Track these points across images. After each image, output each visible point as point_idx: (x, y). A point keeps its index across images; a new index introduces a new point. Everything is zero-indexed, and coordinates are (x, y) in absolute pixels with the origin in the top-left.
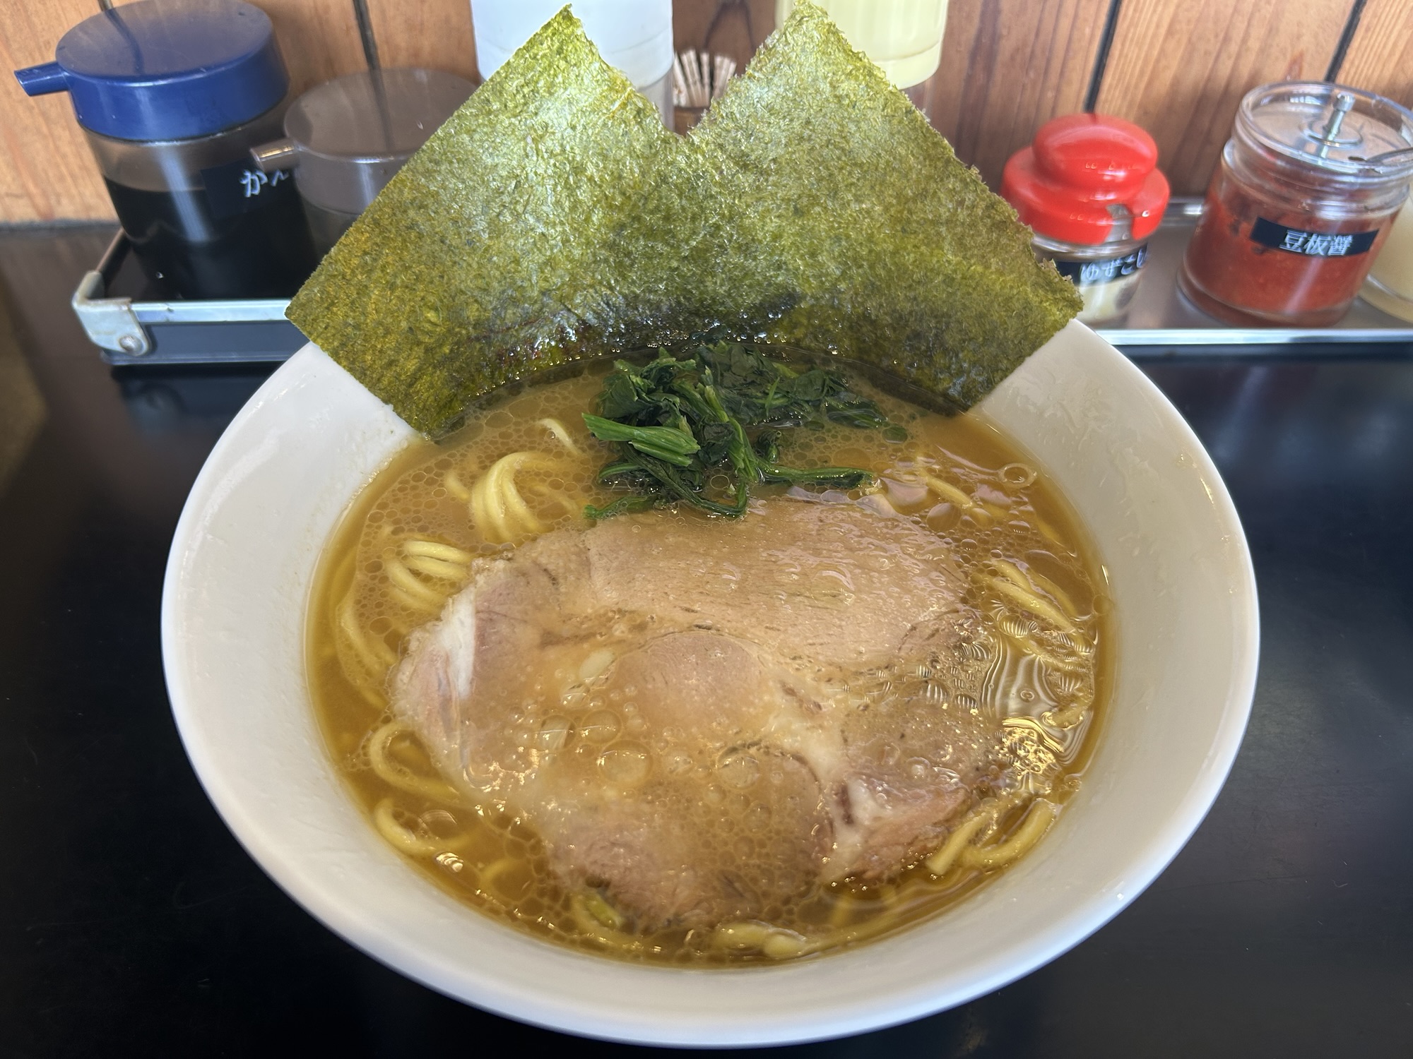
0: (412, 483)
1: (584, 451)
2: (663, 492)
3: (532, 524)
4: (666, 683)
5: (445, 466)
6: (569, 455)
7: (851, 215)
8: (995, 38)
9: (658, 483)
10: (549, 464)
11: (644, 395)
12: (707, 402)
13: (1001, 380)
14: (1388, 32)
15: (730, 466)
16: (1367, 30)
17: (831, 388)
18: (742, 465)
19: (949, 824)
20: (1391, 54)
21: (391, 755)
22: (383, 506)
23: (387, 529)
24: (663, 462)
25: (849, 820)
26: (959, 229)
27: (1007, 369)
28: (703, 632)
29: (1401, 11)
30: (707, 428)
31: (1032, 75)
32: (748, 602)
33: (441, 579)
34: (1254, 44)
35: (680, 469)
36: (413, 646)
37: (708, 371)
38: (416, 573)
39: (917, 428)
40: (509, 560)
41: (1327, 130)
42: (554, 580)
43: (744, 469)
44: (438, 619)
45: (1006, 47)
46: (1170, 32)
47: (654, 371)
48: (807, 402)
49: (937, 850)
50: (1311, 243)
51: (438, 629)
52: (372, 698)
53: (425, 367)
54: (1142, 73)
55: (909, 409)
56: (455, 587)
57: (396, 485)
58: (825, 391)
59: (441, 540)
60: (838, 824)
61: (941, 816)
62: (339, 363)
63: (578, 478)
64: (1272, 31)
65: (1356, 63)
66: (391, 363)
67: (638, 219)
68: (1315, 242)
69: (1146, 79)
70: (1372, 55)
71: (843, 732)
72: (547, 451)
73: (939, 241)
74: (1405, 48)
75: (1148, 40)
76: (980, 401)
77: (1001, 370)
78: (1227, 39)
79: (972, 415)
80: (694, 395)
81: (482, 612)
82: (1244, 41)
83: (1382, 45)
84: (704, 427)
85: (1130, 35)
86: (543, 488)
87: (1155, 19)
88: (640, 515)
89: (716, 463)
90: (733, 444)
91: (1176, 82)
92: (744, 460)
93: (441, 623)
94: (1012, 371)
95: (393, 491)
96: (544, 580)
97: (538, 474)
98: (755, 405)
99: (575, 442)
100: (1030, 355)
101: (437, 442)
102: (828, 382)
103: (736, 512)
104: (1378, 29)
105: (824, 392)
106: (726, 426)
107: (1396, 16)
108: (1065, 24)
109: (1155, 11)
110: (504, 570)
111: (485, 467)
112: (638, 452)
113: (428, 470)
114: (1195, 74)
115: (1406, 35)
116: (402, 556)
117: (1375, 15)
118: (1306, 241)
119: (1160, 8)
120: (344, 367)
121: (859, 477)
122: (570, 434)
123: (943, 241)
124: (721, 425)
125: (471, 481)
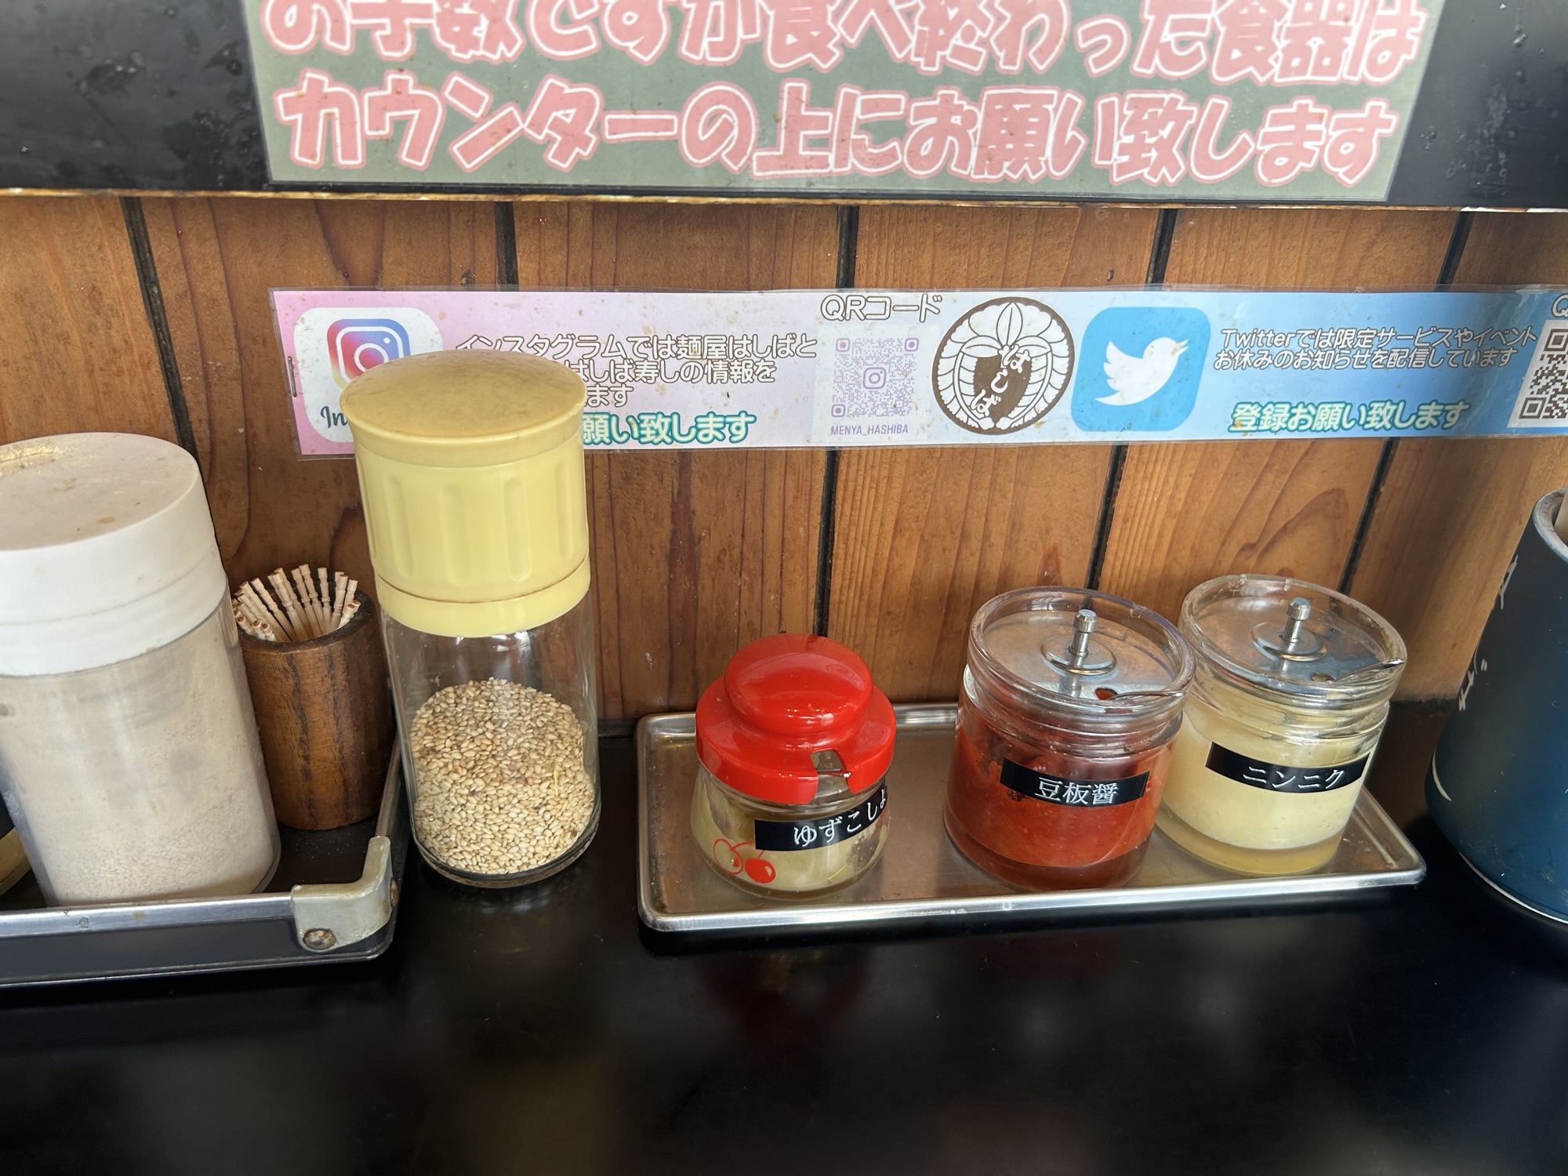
8: (693, 541)
14: (1149, 522)
16: (1125, 521)
20: (1159, 544)
29: (1159, 501)
31: (745, 576)
34: (998, 540)
41: (1073, 651)
45: (708, 551)
46: (897, 530)
50: (1069, 792)
54: (874, 572)
64: (1015, 526)
65: (1121, 555)
68: (1074, 791)
69: (881, 578)
70: (1137, 545)
74: (1173, 537)
75: (874, 539)
78: (964, 536)
82: (986, 537)
83: (1146, 535)
85: (853, 534)
87: (878, 516)
91: (916, 581)
104: (1137, 520)
107: (1155, 505)
108: (773, 524)
109: (875, 508)
114: (938, 569)
115: (1171, 524)
117: (1129, 506)
119: (880, 506)
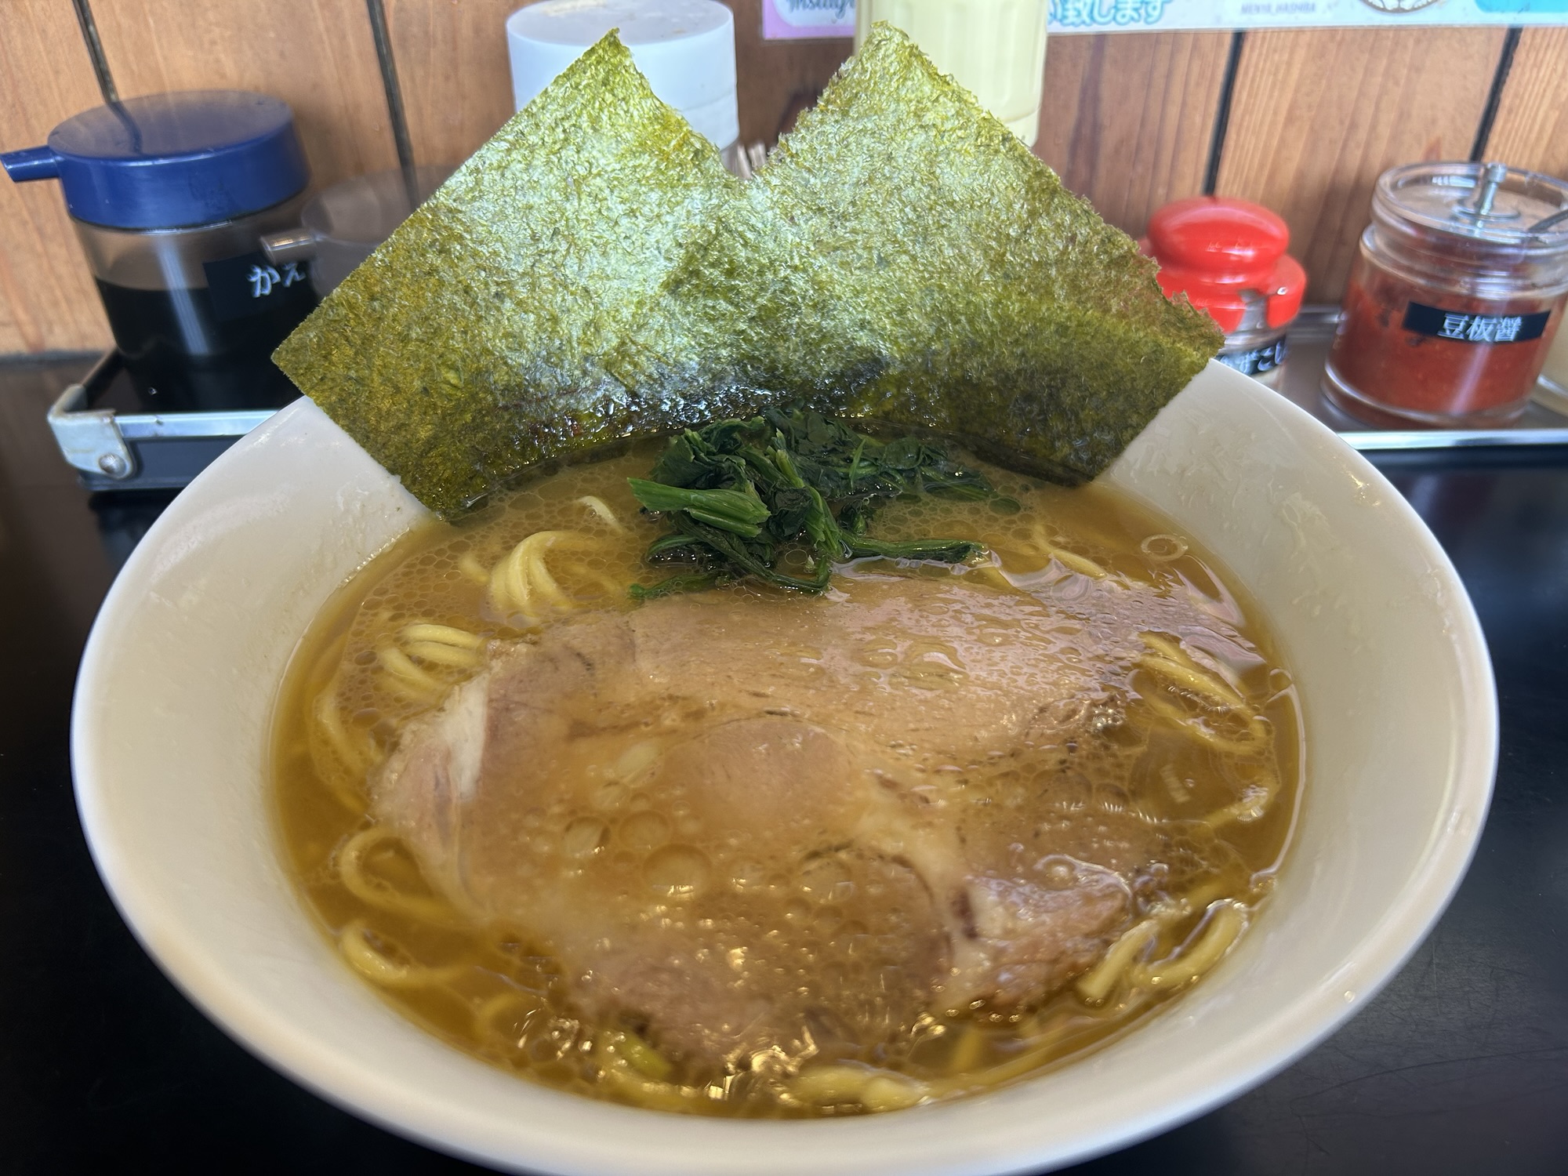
0: (419, 567)
1: (630, 529)
2: (727, 567)
3: (565, 607)
4: (729, 777)
5: (460, 548)
6: (613, 533)
7: (944, 263)
8: (1097, 128)
9: (720, 557)
10: (587, 543)
11: (702, 455)
12: (779, 468)
13: (1132, 438)
14: (1532, 115)
15: (808, 540)
16: (1510, 111)
17: (928, 456)
18: (822, 537)
19: (1105, 934)
20: (1539, 138)
21: (367, 866)
22: (383, 592)
23: (385, 615)
24: (726, 532)
25: (972, 934)
26: (1071, 269)
27: (1138, 425)
28: (775, 718)
29: (1545, 91)
30: (779, 494)
31: (1140, 169)
32: (832, 684)
33: (448, 667)
34: (1384, 131)
35: (746, 541)
36: (407, 739)
37: (779, 433)
38: (419, 662)
39: (1032, 498)
40: (534, 643)
41: (1479, 205)
42: (589, 665)
43: (825, 543)
44: (441, 710)
45: (1109, 140)
46: (1290, 120)
47: (715, 433)
48: (900, 472)
49: (1092, 966)
50: (1474, 328)
51: (440, 720)
52: (349, 802)
53: (441, 435)
54: (1262, 166)
55: (1020, 480)
56: (465, 675)
57: (401, 569)
58: (922, 457)
59: (451, 623)
60: (957, 938)
61: (1094, 925)
62: (337, 423)
63: (622, 557)
64: (1403, 115)
65: (1501, 149)
66: (400, 427)
67: (696, 273)
68: (1479, 326)
69: (1266, 172)
70: (1517, 140)
71: (959, 829)
72: (586, 530)
73: (1048, 285)
74: (1554, 131)
75: (1265, 128)
76: (1107, 466)
77: (1131, 426)
78: (1353, 126)
79: (1098, 485)
80: (763, 460)
81: (497, 700)
82: (1373, 127)
83: (1528, 128)
84: (775, 493)
85: (1245, 124)
86: (581, 570)
87: (1273, 104)
88: (698, 595)
89: (791, 537)
90: (810, 512)
91: (1301, 176)
92: (824, 532)
93: (443, 714)
94: (1143, 428)
95: (396, 575)
96: (576, 665)
97: (574, 553)
98: (837, 474)
99: (621, 520)
100: (1164, 405)
101: (452, 523)
102: (923, 449)
103: (814, 588)
104: (1521, 111)
105: (920, 462)
106: (802, 492)
107: (1539, 97)
108: (1173, 111)
109: (1271, 96)
110: (527, 654)
111: (509, 548)
112: (696, 522)
113: (440, 552)
114: (1321, 167)
115: (1554, 115)
116: (402, 643)
117: (1516, 95)
118: (1468, 326)
119: (1276, 94)
120: (343, 426)
121: (966, 548)
122: (614, 511)
123: (1053, 284)
124: (796, 491)
125: (491, 562)
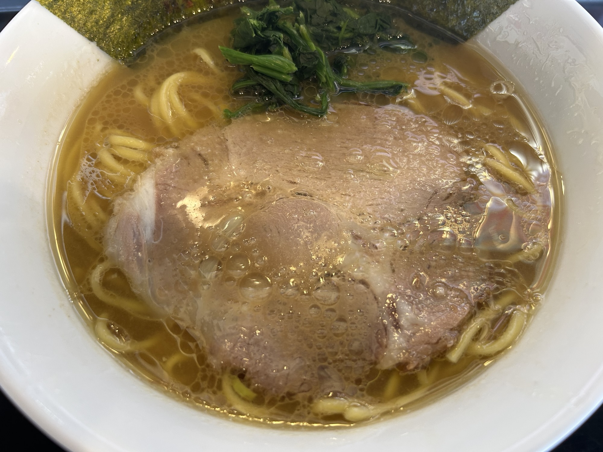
0: (114, 97)
1: (223, 71)
2: (274, 100)
3: (191, 122)
4: (279, 232)
5: (133, 83)
6: (213, 74)
9: (269, 93)
10: (200, 80)
11: (259, 32)
12: (301, 35)
13: (492, 20)
15: (317, 81)
17: (381, 26)
18: (324, 80)
19: (460, 328)
21: (105, 284)
22: (96, 113)
23: (99, 127)
24: (273, 79)
25: (397, 326)
27: (497, 13)
28: (302, 198)
30: (302, 55)
32: (330, 176)
33: (133, 162)
35: (284, 83)
36: (116, 209)
37: (301, 14)
38: (118, 158)
39: (434, 52)
40: (177, 147)
42: (205, 161)
43: (326, 83)
44: (132, 190)
47: (266, 15)
49: (453, 347)
51: (132, 197)
52: (93, 244)
53: (116, 15)
55: (429, 39)
56: (142, 167)
57: (104, 98)
58: (378, 27)
59: (132, 134)
60: (390, 328)
61: (456, 323)
62: (55, 14)
63: (220, 91)
66: (91, 12)
71: (392, 264)
72: (200, 71)
76: (476, 34)
77: (493, 13)
80: (292, 32)
81: (160, 184)
84: (299, 55)
86: (197, 97)
88: (259, 116)
89: (308, 78)
90: (319, 66)
92: (326, 77)
93: (133, 193)
94: (499, 16)
95: (102, 102)
96: (199, 161)
97: (193, 87)
98: (332, 38)
99: (217, 64)
101: (129, 66)
102: (379, 21)
103: (320, 113)
105: (377, 29)
106: (313, 53)
110: (173, 155)
111: (159, 83)
112: (257, 72)
113: (123, 87)
116: (109, 146)
120: (58, 16)
121: (401, 87)
122: (213, 58)
124: (311, 53)
125: (151, 92)
